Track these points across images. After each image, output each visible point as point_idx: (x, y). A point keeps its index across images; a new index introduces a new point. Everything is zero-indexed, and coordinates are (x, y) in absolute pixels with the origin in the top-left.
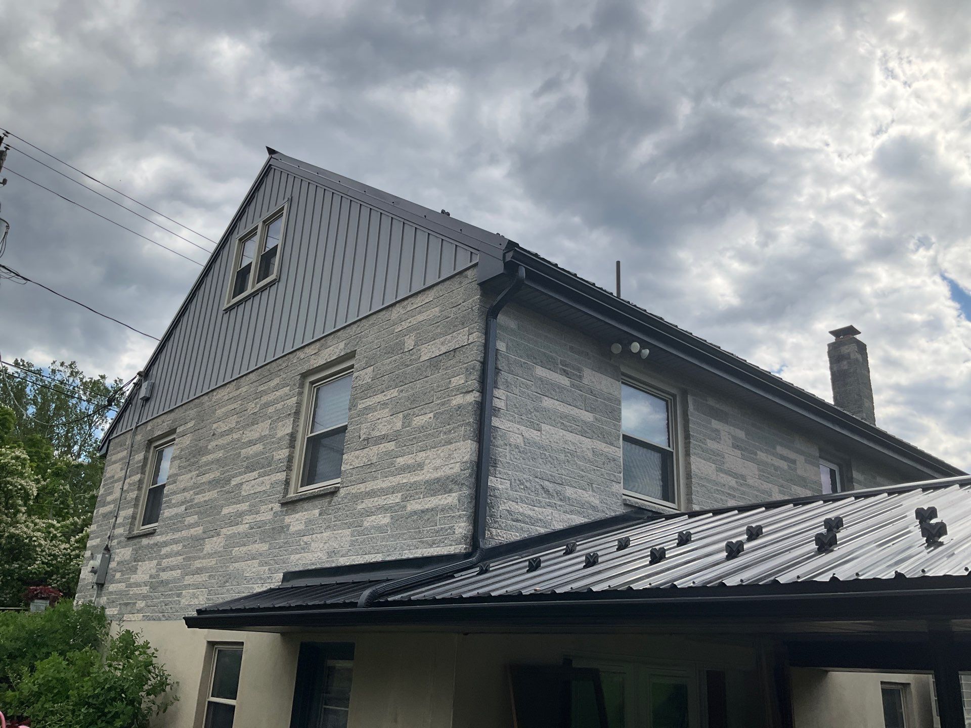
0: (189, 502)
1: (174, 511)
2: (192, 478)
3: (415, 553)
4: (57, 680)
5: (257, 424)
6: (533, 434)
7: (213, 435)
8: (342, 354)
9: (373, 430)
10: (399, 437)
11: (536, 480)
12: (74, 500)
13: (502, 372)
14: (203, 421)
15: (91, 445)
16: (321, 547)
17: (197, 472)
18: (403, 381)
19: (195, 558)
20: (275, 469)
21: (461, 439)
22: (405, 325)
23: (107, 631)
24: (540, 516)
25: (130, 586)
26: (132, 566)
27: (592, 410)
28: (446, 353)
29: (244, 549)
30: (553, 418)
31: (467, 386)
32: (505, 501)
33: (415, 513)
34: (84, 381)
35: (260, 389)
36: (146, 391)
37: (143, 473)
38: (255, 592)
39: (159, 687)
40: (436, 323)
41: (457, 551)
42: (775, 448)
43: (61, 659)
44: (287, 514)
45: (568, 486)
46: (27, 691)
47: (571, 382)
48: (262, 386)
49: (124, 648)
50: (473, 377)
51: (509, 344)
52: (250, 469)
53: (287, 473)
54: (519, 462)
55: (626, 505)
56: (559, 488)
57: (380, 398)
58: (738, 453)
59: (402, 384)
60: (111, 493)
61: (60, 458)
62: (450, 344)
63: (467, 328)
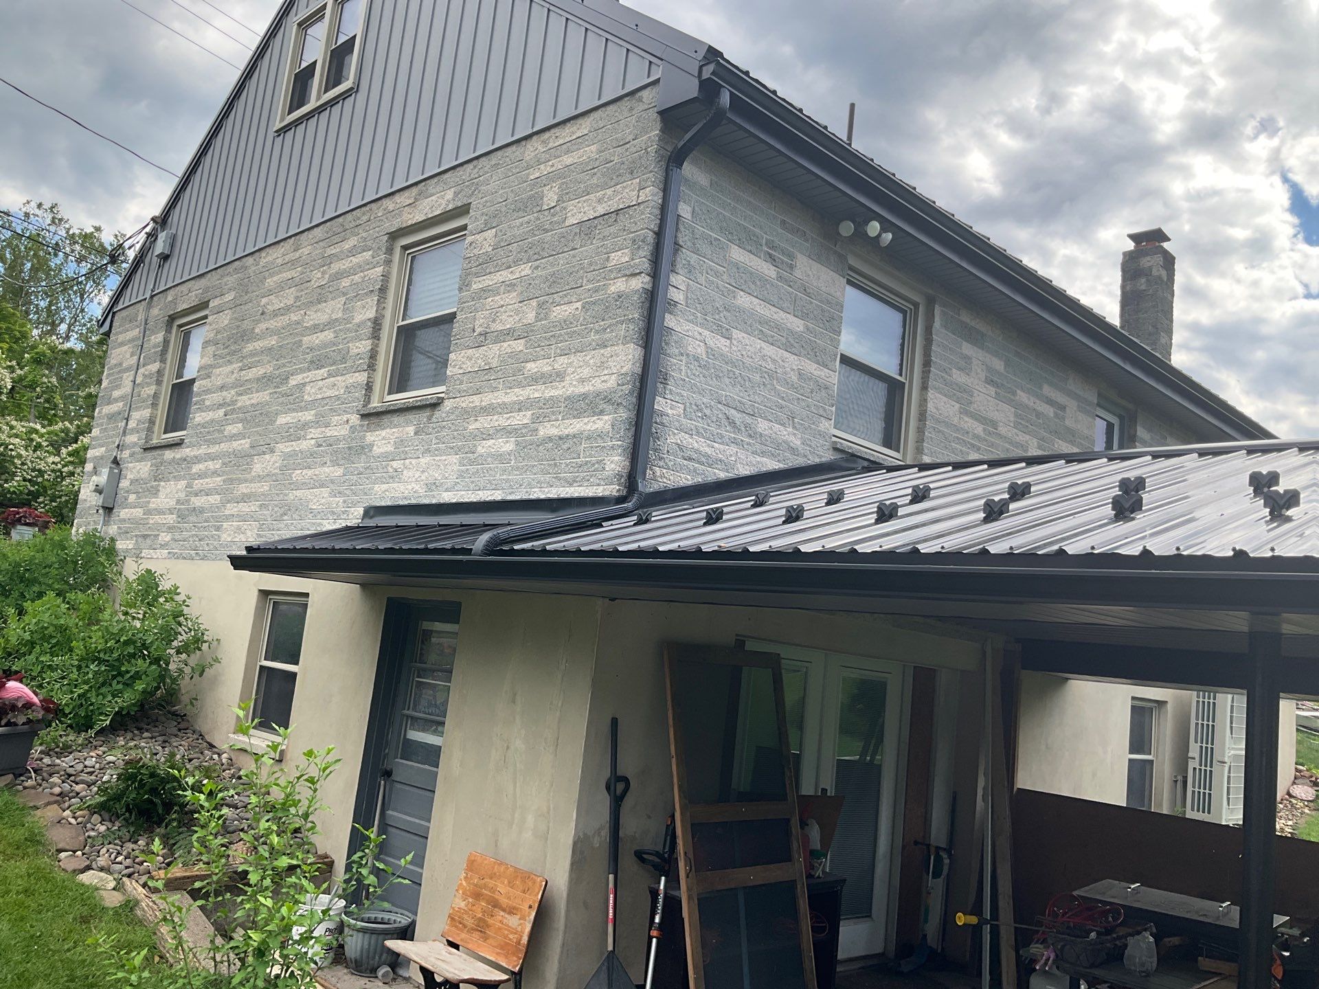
0: (229, 405)
1: (210, 415)
2: (233, 373)
3: (548, 492)
4: (55, 626)
5: (325, 301)
6: (722, 343)
7: (262, 314)
8: (450, 207)
9: (494, 321)
10: (530, 334)
11: (720, 406)
12: (64, 398)
13: (684, 250)
14: (247, 293)
15: (85, 325)
16: (417, 476)
17: (240, 364)
18: (539, 253)
19: (240, 481)
20: (352, 367)
21: (620, 342)
22: (545, 169)
23: (119, 568)
24: (721, 456)
25: (149, 512)
26: (152, 487)
27: (804, 316)
28: (604, 215)
29: (310, 472)
30: (749, 323)
31: (632, 267)
32: (676, 431)
33: (550, 439)
34: (71, 232)
35: (330, 251)
36: (164, 246)
37: (163, 361)
38: (324, 529)
39: (193, 644)
40: (591, 170)
41: (607, 493)
42: (1041, 388)
43: (60, 600)
44: (369, 429)
45: (761, 417)
46: (16, 639)
47: (778, 273)
48: (332, 247)
49: (143, 592)
50: (642, 253)
51: (696, 208)
52: (317, 364)
53: (369, 374)
54: (698, 380)
55: (835, 449)
56: (749, 420)
57: (504, 275)
58: (992, 390)
59: (536, 257)
60: (118, 387)
61: (41, 339)
62: (611, 202)
63: (638, 180)
